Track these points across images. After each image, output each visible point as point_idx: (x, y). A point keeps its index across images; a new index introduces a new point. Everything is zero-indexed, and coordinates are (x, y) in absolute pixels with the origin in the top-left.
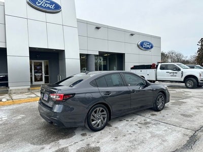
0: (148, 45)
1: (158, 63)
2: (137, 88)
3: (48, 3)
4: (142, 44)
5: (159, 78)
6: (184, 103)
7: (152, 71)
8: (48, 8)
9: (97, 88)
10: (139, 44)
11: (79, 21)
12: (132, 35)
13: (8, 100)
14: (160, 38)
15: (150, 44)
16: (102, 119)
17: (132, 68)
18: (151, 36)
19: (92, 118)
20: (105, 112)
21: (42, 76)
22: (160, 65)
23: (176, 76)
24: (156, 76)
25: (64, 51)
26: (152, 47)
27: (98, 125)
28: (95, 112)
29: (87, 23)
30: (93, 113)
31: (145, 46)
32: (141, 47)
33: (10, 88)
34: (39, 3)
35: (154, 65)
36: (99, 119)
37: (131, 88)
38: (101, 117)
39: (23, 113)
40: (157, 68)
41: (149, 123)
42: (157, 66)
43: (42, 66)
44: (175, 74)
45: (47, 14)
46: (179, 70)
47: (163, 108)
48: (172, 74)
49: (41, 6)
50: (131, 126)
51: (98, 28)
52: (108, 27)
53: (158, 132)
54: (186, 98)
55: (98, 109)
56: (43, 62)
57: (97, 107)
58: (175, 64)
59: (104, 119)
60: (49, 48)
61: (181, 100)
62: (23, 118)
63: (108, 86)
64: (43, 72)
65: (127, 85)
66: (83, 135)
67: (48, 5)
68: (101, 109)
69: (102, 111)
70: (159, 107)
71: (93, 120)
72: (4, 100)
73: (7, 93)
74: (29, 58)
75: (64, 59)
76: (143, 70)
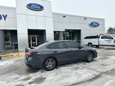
0: (95, 24)
1: (100, 35)
2: (75, 49)
3: (37, 6)
4: (92, 24)
5: (100, 44)
6: (108, 58)
7: (96, 40)
8: (37, 8)
9: (50, 49)
10: (90, 24)
11: (53, 14)
12: (85, 19)
13: (16, 55)
14: (104, 20)
15: (97, 23)
16: (52, 65)
17: (85, 38)
18: (98, 19)
19: (46, 64)
20: (54, 61)
21: (36, 43)
22: (101, 36)
23: (110, 42)
24: (99, 43)
25: (45, 30)
26: (98, 25)
27: (50, 68)
28: (48, 61)
29: (58, 14)
30: (47, 62)
31: (94, 25)
32: (91, 26)
33: (19, 50)
34: (32, 6)
35: (98, 36)
36: (50, 65)
37: (70, 49)
38: (52, 64)
39: (21, 61)
40: (99, 38)
41: (79, 68)
42: (99, 36)
43: (35, 38)
44: (110, 41)
45: (36, 11)
46: (113, 38)
47: (92, 60)
48: (108, 41)
49: (33, 8)
50: (68, 69)
51: (64, 17)
52: (70, 16)
53: (80, 73)
54: (112, 56)
55: (50, 60)
56: (36, 36)
57: (49, 59)
58: (110, 35)
59: (53, 65)
60: (38, 29)
61: (107, 57)
62: (20, 63)
63: (56, 48)
64: (36, 41)
65: (68, 48)
66: (42, 72)
67: (37, 7)
68: (52, 60)
69: (52, 61)
70: (89, 60)
71: (47, 65)
72: (14, 55)
73: (17, 52)
74: (27, 34)
75: (45, 34)
76: (91, 39)
